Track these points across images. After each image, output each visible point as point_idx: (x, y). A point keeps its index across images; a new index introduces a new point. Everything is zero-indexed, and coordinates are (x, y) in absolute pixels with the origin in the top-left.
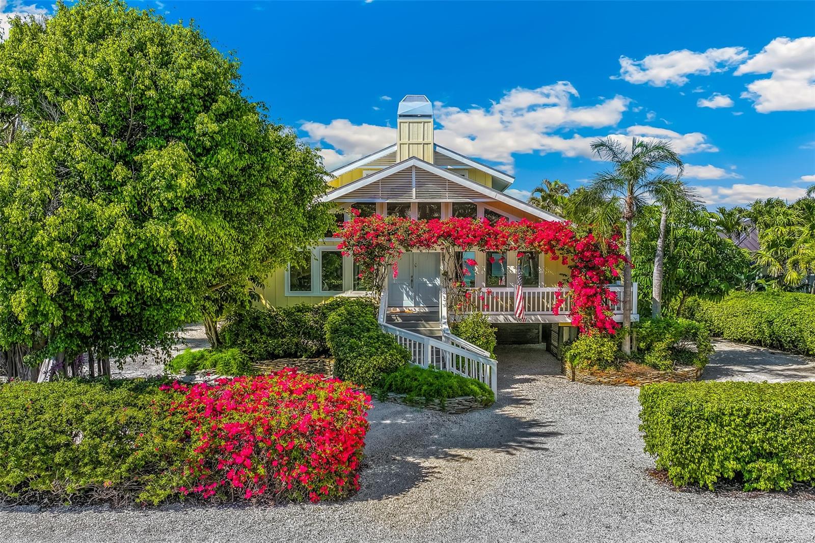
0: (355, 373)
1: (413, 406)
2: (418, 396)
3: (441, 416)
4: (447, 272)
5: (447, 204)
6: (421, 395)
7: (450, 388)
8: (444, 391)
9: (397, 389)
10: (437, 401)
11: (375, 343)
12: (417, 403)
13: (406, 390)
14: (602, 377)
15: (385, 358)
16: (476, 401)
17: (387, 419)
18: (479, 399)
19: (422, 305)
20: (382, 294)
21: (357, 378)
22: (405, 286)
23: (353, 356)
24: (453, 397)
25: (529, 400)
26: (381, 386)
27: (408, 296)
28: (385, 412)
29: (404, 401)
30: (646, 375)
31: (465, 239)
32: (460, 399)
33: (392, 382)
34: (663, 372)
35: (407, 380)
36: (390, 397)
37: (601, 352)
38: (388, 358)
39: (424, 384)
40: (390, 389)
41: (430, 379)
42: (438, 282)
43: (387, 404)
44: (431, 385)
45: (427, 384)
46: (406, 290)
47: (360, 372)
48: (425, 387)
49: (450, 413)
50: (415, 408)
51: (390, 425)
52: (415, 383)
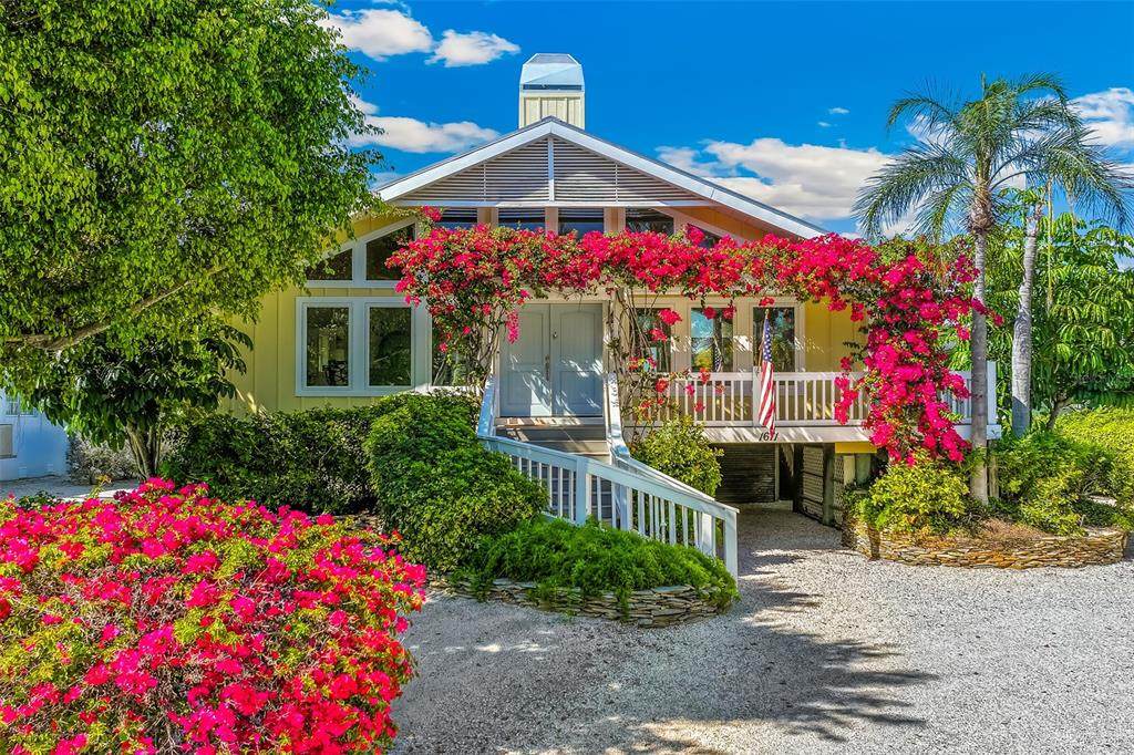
0: (420, 537)
1: (552, 609)
2: (563, 585)
3: (620, 633)
4: (618, 341)
5: (615, 210)
6: (569, 582)
7: (640, 565)
8: (625, 572)
9: (516, 570)
10: (609, 596)
11: (466, 469)
12: (562, 602)
13: (536, 571)
14: (940, 549)
15: (489, 500)
16: (698, 596)
17: (493, 641)
18: (706, 593)
19: (567, 414)
20: (487, 383)
21: (424, 546)
22: (534, 377)
23: (417, 498)
24: (646, 588)
25: (806, 595)
26: (479, 565)
27: (540, 394)
28: (488, 623)
29: (533, 597)
30: (1031, 545)
31: (656, 267)
32: (664, 591)
33: (504, 554)
34: (1064, 539)
35: (539, 549)
36: (499, 589)
37: (937, 497)
38: (497, 500)
39: (579, 557)
40: (498, 570)
41: (591, 545)
42: (598, 367)
43: (493, 605)
44: (595, 559)
45: (586, 558)
46: (536, 384)
47: (430, 531)
48: (580, 564)
49: (641, 626)
50: (557, 616)
51: (498, 655)
52: (557, 557)
